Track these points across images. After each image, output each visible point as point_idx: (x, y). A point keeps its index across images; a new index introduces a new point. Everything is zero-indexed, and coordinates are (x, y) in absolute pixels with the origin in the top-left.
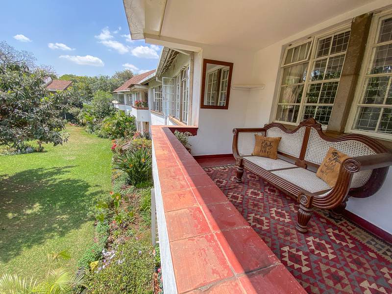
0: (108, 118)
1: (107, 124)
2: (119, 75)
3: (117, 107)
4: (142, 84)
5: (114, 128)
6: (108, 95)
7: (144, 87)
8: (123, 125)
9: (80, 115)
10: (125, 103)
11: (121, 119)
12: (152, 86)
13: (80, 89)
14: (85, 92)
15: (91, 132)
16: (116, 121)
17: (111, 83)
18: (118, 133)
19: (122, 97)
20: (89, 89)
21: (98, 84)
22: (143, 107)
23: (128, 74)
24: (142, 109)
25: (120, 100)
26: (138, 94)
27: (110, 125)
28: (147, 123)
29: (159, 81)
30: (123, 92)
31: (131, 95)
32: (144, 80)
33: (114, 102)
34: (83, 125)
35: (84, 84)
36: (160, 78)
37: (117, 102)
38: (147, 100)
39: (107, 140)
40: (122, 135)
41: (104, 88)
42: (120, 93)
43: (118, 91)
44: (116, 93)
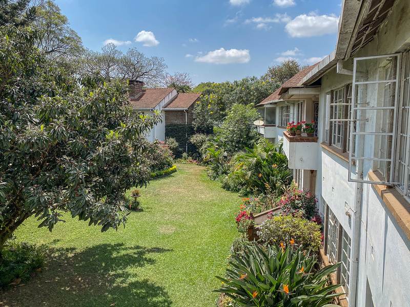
0: (242, 153)
1: (239, 165)
2: (274, 73)
3: (262, 131)
5: (249, 173)
6: (250, 111)
7: (310, 92)
8: (266, 170)
9: (204, 147)
10: (277, 125)
11: (265, 155)
12: (330, 86)
13: (210, 103)
14: (216, 108)
15: (215, 178)
16: (254, 160)
17: (257, 89)
18: (255, 184)
19: (272, 112)
20: (222, 103)
21: (236, 93)
22: (304, 135)
23: (290, 69)
24: (302, 140)
25: (269, 119)
26: (300, 105)
27: (244, 167)
28: (312, 172)
29: (345, 72)
30: (275, 103)
31: (288, 107)
32: (310, 75)
33: (256, 123)
34: (207, 163)
35: (215, 96)
36: (348, 65)
37: (262, 123)
38: (316, 119)
39: (236, 196)
40: (262, 189)
41: (245, 99)
42: (268, 106)
43: (266, 103)
44: (263, 105)
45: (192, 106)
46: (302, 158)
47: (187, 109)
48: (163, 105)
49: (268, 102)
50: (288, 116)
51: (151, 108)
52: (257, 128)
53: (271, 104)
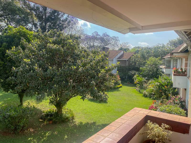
3: (164, 70)
4: (181, 52)
19: (169, 62)
24: (179, 75)
25: (168, 65)
28: (185, 89)
33: (161, 67)
37: (164, 67)
43: (166, 57)
44: (165, 58)
45: (130, 58)
46: (179, 83)
47: (127, 59)
48: (117, 57)
49: (167, 57)
50: (177, 64)
51: (111, 59)
52: (161, 69)
53: (168, 58)
